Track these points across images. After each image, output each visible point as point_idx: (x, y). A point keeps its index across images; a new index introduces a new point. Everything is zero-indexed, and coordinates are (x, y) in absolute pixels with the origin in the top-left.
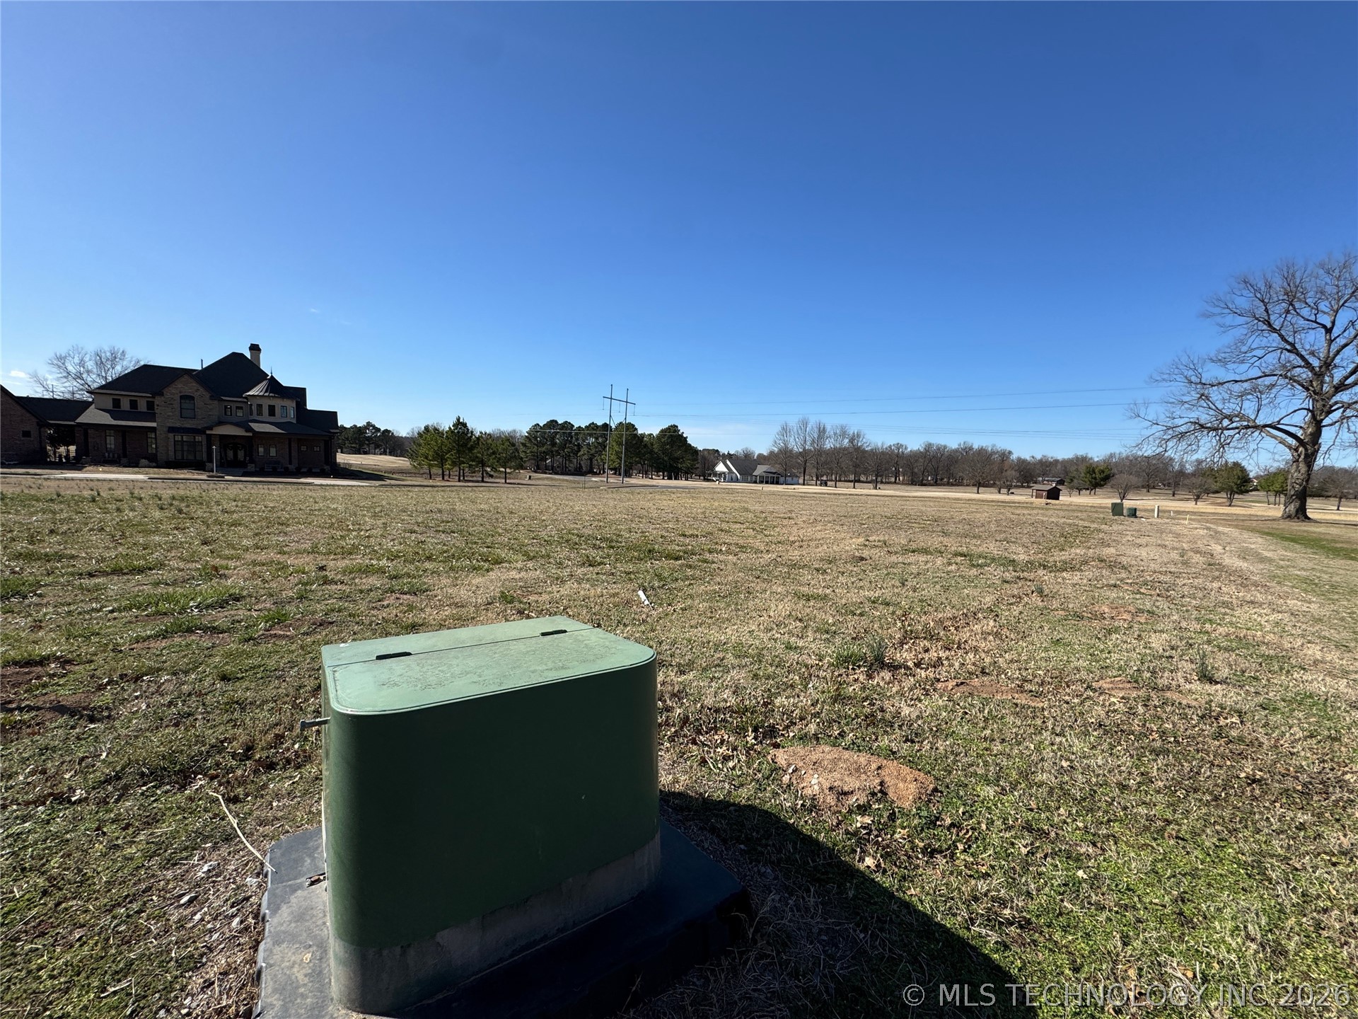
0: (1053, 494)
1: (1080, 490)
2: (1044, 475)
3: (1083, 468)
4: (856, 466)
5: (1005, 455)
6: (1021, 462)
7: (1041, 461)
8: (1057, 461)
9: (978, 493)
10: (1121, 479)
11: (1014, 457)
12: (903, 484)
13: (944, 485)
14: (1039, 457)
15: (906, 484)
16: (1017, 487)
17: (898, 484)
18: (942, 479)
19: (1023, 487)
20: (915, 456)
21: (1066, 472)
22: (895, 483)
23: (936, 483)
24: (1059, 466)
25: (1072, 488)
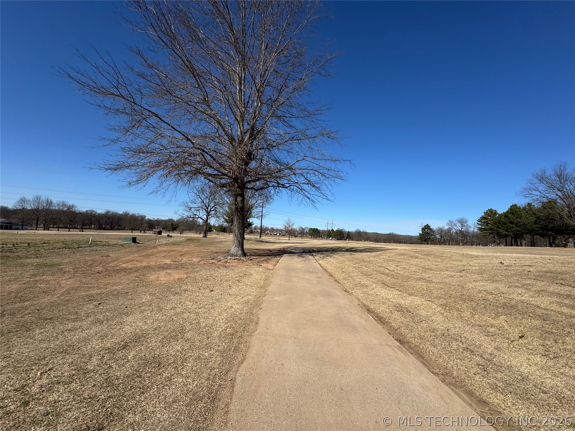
0: (160, 233)
1: (169, 231)
2: (158, 225)
3: (170, 224)
4: (71, 221)
5: (143, 218)
6: (149, 220)
7: (157, 220)
8: (162, 220)
9: (132, 233)
10: (181, 228)
11: (147, 218)
12: (94, 229)
13: (116, 230)
14: (156, 219)
15: (96, 229)
16: (148, 230)
17: (91, 229)
18: (114, 227)
19: (150, 230)
20: (101, 216)
21: (166, 225)
22: (89, 228)
23: (112, 229)
24: (163, 222)
25: (167, 231)
